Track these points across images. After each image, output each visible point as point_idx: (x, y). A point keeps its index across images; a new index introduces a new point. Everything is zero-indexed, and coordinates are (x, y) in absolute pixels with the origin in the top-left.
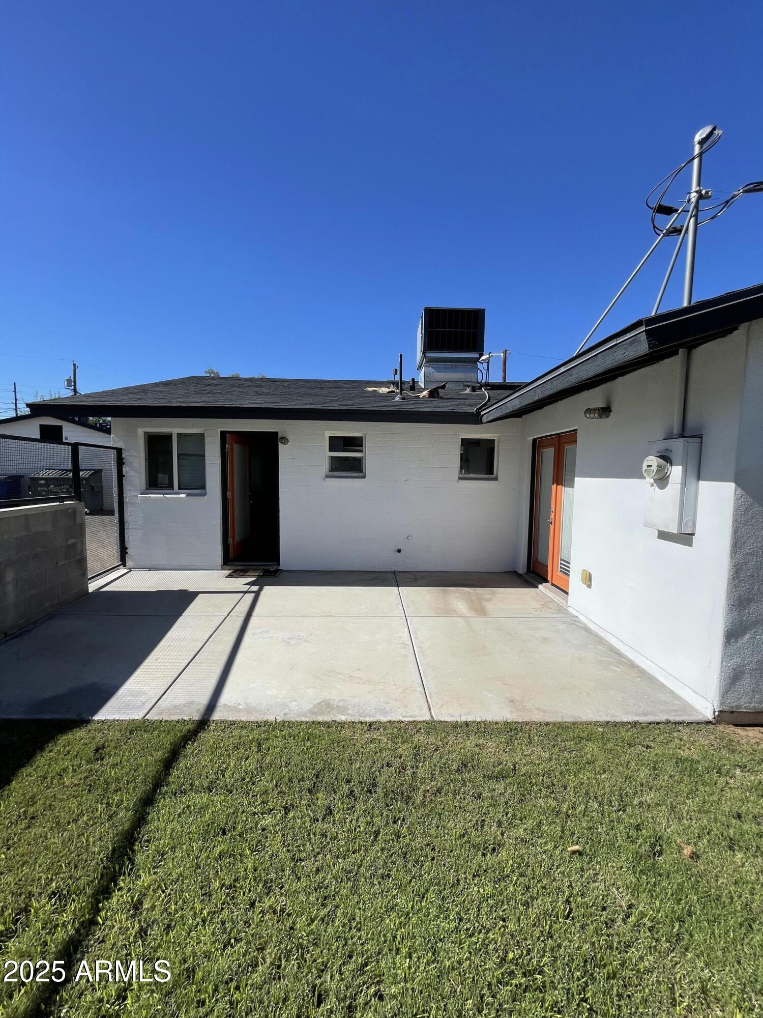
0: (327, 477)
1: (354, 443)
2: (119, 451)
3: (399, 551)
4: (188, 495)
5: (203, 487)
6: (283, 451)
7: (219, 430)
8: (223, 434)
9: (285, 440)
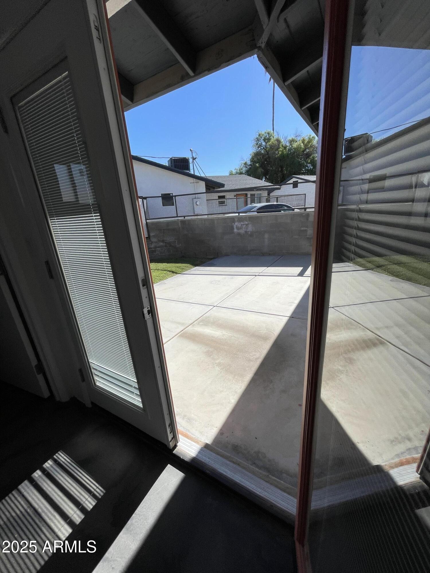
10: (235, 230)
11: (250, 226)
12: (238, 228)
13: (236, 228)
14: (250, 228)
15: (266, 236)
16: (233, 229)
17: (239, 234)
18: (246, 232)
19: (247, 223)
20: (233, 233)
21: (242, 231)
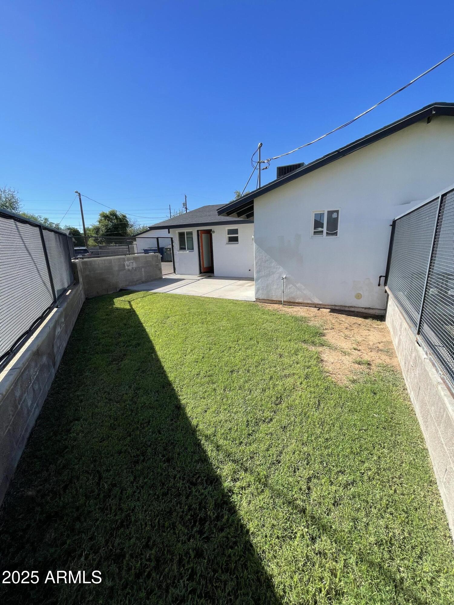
0: (227, 244)
1: (236, 231)
2: (172, 238)
3: (250, 270)
4: (189, 251)
5: (193, 249)
6: (214, 235)
7: (196, 230)
8: (198, 231)
9: (214, 232)
10: (126, 267)
11: (134, 263)
12: (128, 266)
13: (127, 265)
14: (135, 265)
15: (143, 270)
16: (125, 267)
17: (129, 270)
18: (133, 268)
19: (132, 261)
20: (125, 269)
21: (130, 268)
